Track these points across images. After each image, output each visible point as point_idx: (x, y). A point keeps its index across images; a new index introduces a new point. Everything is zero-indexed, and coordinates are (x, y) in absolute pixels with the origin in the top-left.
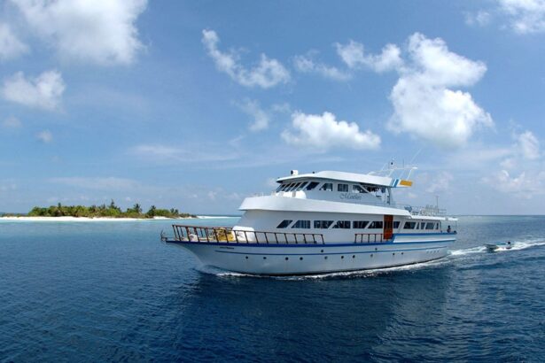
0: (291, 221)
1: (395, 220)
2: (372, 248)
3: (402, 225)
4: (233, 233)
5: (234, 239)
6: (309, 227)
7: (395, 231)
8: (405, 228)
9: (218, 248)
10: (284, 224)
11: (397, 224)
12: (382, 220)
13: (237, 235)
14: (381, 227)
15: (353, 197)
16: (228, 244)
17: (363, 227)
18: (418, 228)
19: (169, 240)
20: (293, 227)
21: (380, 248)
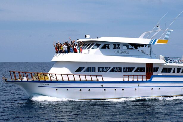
0: (84, 68)
1: (154, 66)
2: (136, 85)
3: (160, 70)
4: (48, 75)
5: (49, 79)
6: (95, 71)
7: (154, 74)
8: (162, 72)
9: (39, 84)
10: (79, 70)
11: (156, 70)
12: (145, 66)
13: (51, 77)
14: (144, 71)
15: (123, 52)
16: (45, 82)
17: (131, 71)
18: (174, 72)
19: (8, 80)
20: (85, 71)
21: (141, 85)
